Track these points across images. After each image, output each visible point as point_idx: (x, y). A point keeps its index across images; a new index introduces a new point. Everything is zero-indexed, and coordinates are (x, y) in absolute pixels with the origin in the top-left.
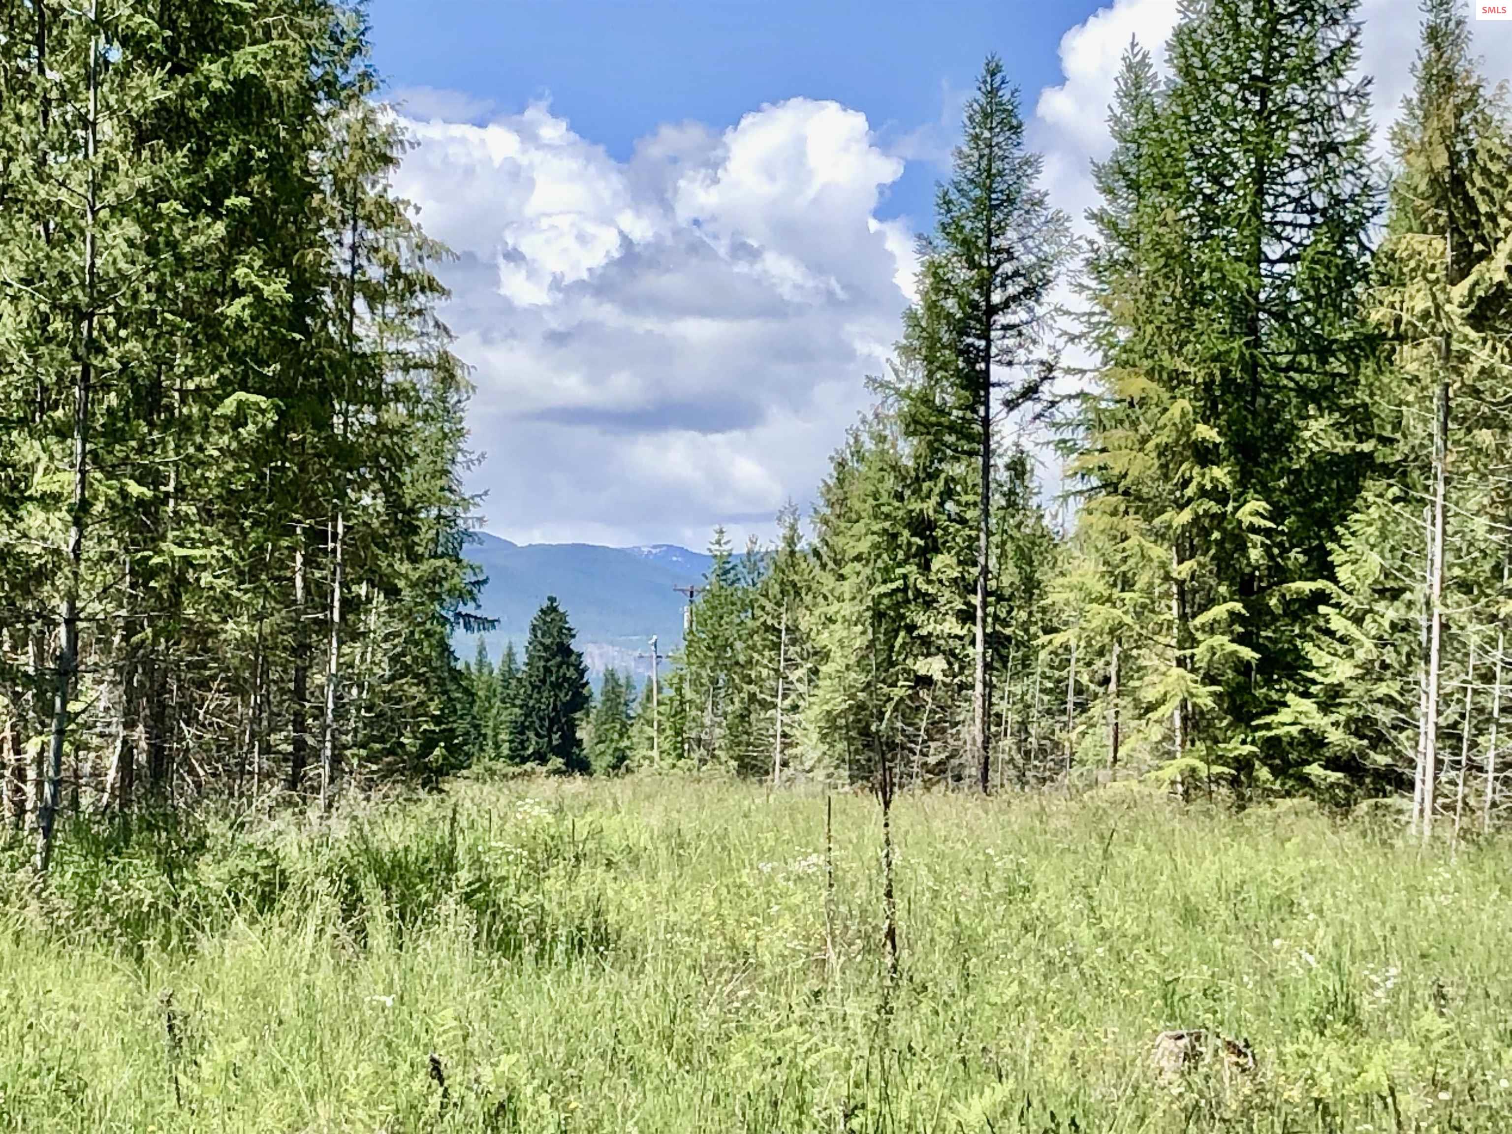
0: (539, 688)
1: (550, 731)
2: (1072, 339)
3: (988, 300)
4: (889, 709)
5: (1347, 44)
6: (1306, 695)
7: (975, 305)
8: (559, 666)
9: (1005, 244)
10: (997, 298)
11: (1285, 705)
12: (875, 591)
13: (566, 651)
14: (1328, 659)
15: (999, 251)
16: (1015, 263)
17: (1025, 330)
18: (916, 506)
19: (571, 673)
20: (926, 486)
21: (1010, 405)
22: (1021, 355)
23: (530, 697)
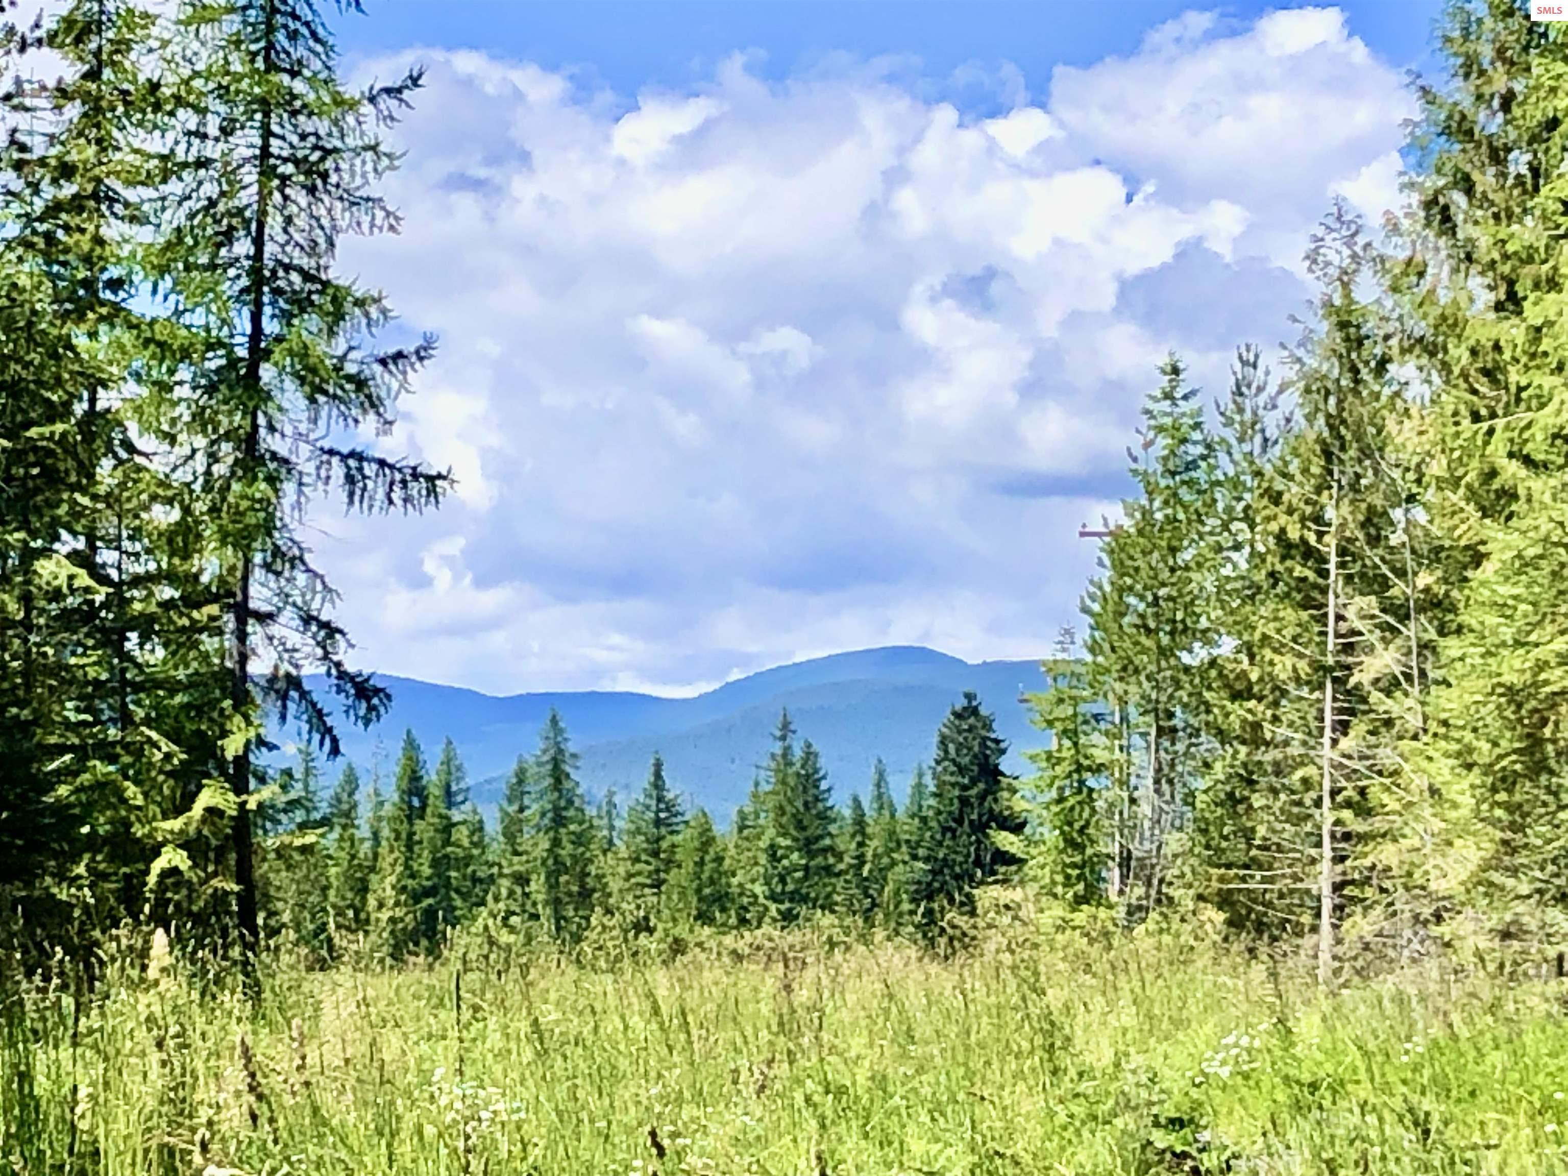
0: (954, 831)
8: (983, 797)
13: (993, 774)
23: (940, 844)
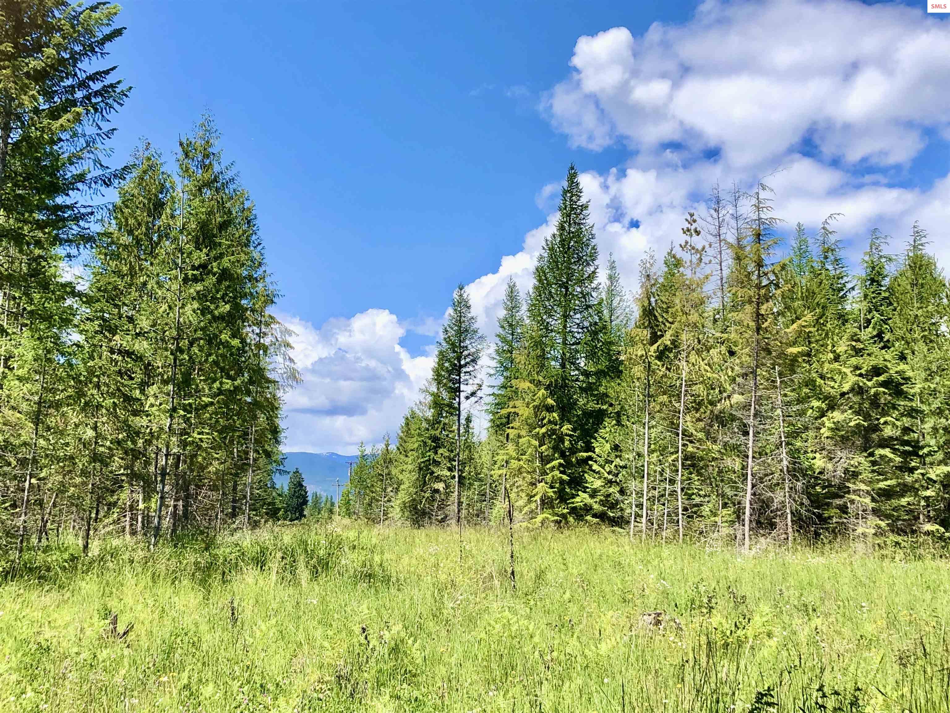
0: (292, 497)
1: (295, 511)
2: (490, 375)
3: (460, 363)
4: (424, 501)
5: (594, 272)
6: (585, 492)
7: (455, 365)
8: (299, 491)
9: (465, 345)
10: (463, 362)
11: (578, 495)
12: (419, 461)
13: (302, 486)
14: (593, 479)
15: (463, 347)
16: (469, 351)
17: (472, 373)
18: (433, 432)
19: (303, 493)
20: (436, 426)
21: (467, 398)
22: (471, 381)
23: (289, 500)
